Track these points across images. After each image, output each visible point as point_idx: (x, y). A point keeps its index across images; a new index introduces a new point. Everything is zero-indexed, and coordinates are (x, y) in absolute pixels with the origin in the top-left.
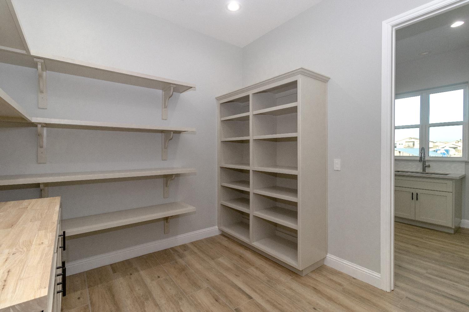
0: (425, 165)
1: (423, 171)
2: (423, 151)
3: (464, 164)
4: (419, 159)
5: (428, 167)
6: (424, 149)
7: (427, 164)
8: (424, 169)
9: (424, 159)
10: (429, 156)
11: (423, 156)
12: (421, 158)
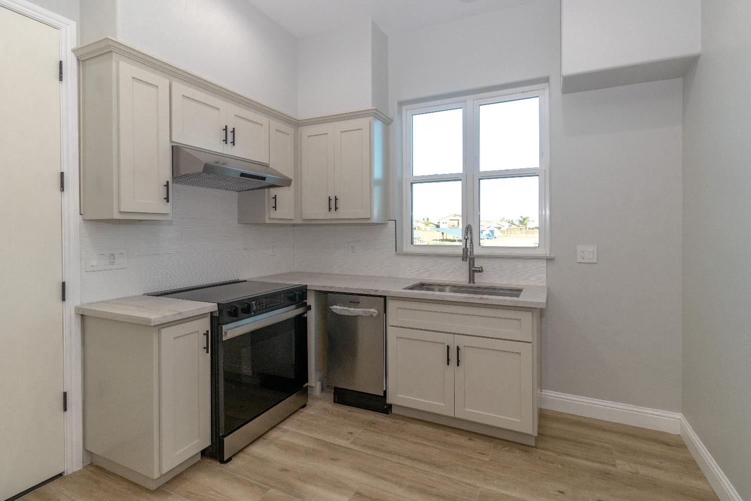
0: (474, 267)
1: (470, 282)
2: (469, 233)
3: (544, 264)
4: (460, 252)
5: (479, 271)
6: (470, 231)
7: (477, 264)
8: (472, 279)
9: (470, 252)
10: (480, 245)
11: (468, 246)
12: (465, 250)
